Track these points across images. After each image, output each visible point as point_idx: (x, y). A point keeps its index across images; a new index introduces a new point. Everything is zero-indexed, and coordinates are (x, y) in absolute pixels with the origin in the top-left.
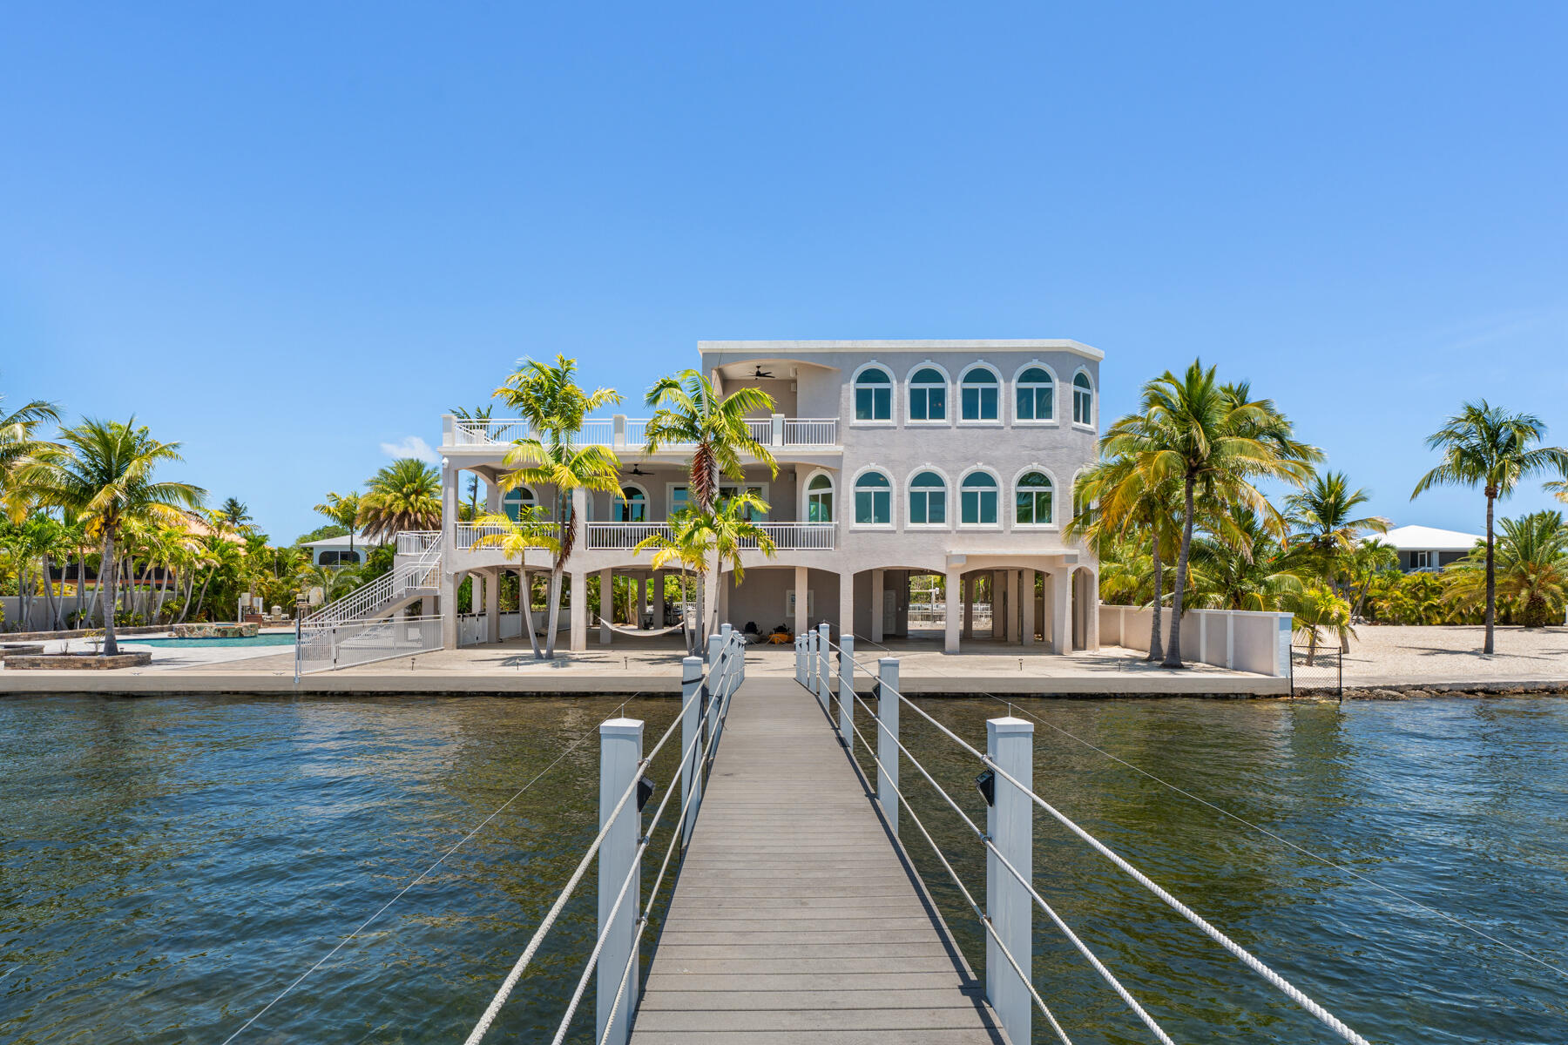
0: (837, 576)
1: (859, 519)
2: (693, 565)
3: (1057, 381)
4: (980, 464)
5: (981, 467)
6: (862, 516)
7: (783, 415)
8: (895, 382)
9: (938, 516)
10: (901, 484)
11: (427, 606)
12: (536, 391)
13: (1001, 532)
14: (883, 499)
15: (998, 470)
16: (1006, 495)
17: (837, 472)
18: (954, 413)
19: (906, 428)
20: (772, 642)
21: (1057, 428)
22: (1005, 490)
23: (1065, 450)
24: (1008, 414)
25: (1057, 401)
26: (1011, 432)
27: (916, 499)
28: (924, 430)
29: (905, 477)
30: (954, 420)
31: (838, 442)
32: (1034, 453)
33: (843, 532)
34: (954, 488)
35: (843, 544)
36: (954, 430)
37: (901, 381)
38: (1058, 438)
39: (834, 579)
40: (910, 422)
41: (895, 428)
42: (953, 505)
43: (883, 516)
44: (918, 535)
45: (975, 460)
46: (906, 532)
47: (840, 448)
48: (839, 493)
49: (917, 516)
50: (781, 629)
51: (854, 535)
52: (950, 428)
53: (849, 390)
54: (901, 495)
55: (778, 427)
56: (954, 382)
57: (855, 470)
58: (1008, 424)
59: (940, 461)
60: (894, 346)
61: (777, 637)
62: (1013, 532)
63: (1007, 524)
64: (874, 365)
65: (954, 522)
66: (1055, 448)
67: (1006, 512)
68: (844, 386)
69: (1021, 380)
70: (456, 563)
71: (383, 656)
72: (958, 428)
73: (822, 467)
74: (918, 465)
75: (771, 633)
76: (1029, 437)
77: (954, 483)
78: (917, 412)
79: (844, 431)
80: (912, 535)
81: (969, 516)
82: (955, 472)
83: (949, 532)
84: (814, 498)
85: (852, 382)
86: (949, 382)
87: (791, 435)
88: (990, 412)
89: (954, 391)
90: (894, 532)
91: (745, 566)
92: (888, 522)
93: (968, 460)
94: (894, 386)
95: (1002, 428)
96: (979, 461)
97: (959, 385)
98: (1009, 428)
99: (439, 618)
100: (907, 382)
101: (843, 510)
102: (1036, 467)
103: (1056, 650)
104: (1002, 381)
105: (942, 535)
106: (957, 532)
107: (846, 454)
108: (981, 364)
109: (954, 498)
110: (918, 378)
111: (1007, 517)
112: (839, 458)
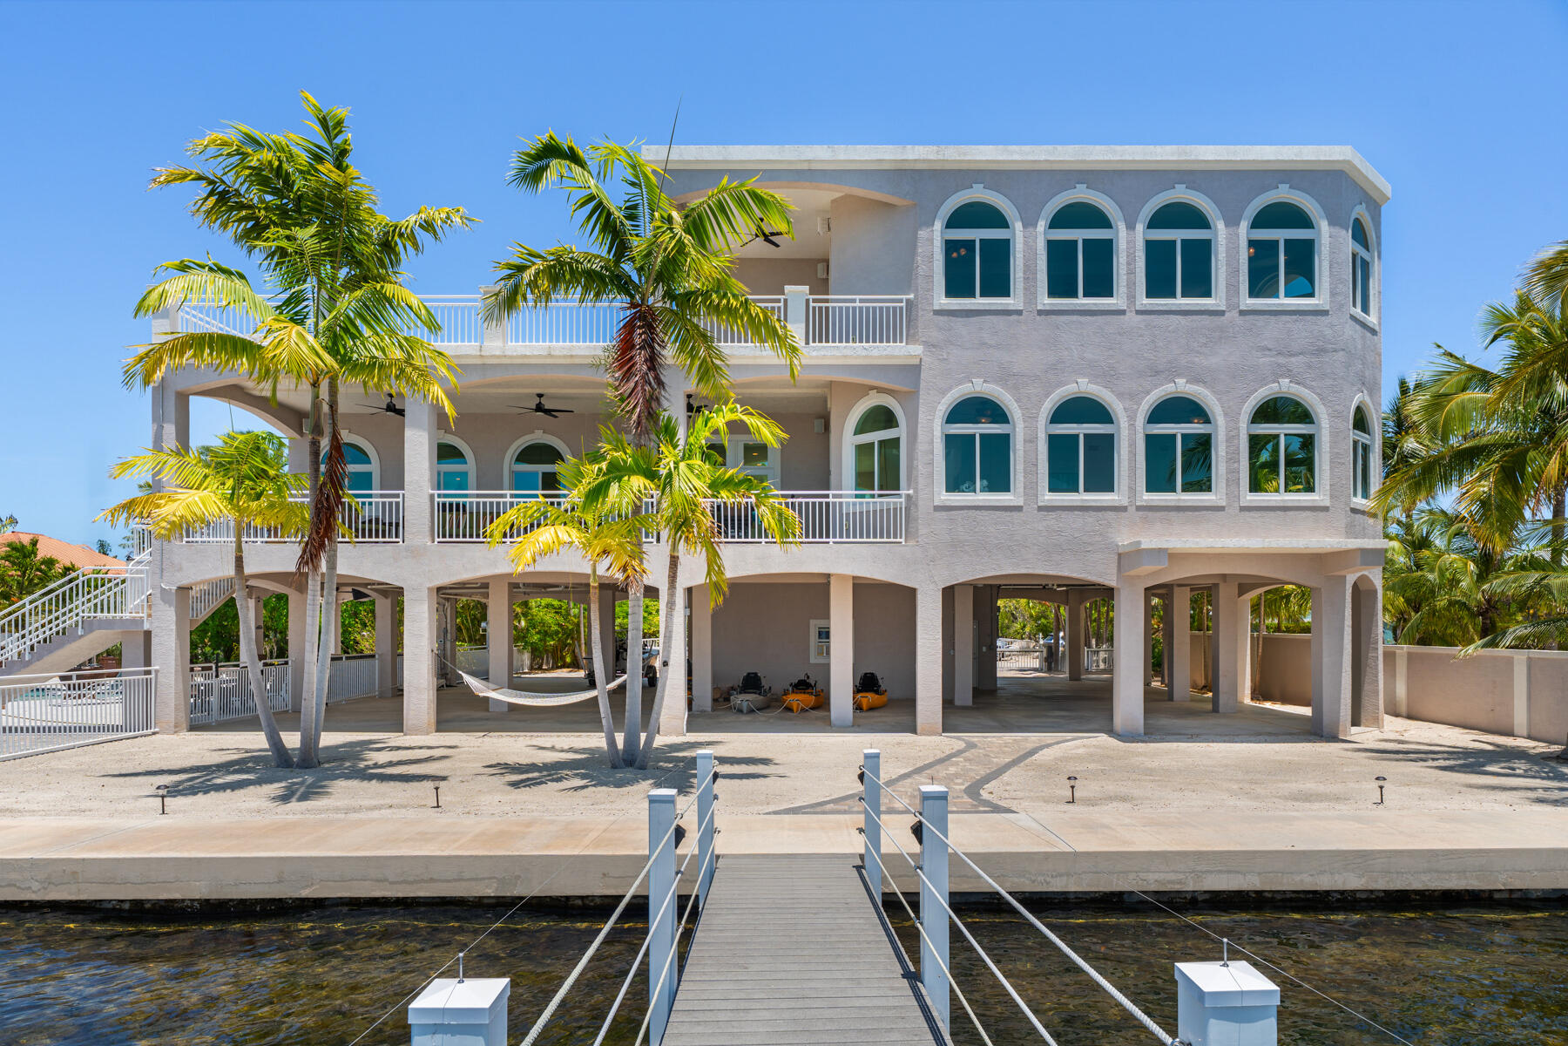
0: (911, 593)
1: (954, 485)
2: (606, 562)
3: (1324, 225)
4: (1181, 381)
5: (1182, 387)
6: (958, 479)
7: (806, 288)
8: (1018, 226)
9: (1102, 478)
10: (1031, 418)
11: (132, 652)
12: (276, 192)
13: (1222, 509)
14: (999, 448)
15: (1214, 392)
16: (1229, 440)
17: (910, 397)
18: (1131, 285)
19: (1040, 313)
20: (789, 709)
21: (1325, 313)
22: (1228, 431)
23: (1340, 356)
24: (1232, 289)
25: (1326, 265)
26: (1239, 320)
27: (1061, 449)
28: (1075, 318)
29: (1041, 402)
30: (1131, 298)
31: (911, 339)
32: (1281, 360)
33: (923, 507)
34: (1132, 426)
35: (922, 531)
36: (1130, 316)
37: (1029, 223)
38: (1328, 332)
39: (906, 597)
40: (1046, 301)
41: (1019, 313)
42: (1130, 459)
43: (999, 479)
44: (1064, 514)
45: (1172, 373)
46: (1040, 509)
47: (916, 350)
48: (913, 436)
49: (1062, 478)
50: (803, 686)
51: (944, 514)
52: (1123, 312)
53: (931, 240)
54: (1031, 440)
55: (797, 311)
56: (1131, 226)
57: (944, 393)
58: (1230, 306)
59: (1106, 376)
60: (1016, 157)
61: (795, 699)
62: (1243, 509)
63: (1233, 496)
64: (978, 194)
65: (1132, 490)
66: (1321, 351)
67: (1229, 471)
68: (922, 234)
69: (1257, 223)
70: (180, 569)
71: (48, 743)
72: (1139, 312)
73: (880, 390)
74: (1061, 384)
75: (786, 693)
76: (1272, 330)
77: (1132, 419)
78: (1061, 285)
79: (924, 317)
80: (1053, 515)
81: (1159, 479)
82: (1134, 397)
83: (1124, 509)
84: (863, 451)
85: (938, 225)
86: (1122, 226)
87: (821, 328)
88: (1199, 283)
89: (1131, 243)
90: (1018, 509)
91: (729, 574)
92: (1008, 490)
93: (1158, 373)
94: (1018, 235)
95: (1222, 313)
96: (1180, 375)
97: (1141, 233)
98: (1235, 314)
99: (149, 673)
100: (1042, 225)
101: (921, 469)
102: (1285, 387)
103: (1326, 730)
104: (1220, 225)
105: (1111, 514)
106: (1139, 508)
107: (927, 360)
108: (1181, 194)
109: (1132, 444)
110: (1061, 219)
111: (1233, 482)
112: (913, 371)
